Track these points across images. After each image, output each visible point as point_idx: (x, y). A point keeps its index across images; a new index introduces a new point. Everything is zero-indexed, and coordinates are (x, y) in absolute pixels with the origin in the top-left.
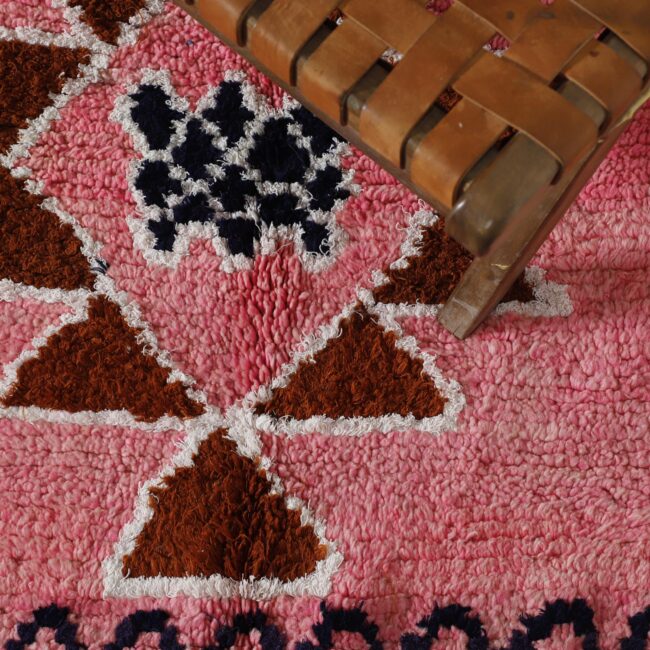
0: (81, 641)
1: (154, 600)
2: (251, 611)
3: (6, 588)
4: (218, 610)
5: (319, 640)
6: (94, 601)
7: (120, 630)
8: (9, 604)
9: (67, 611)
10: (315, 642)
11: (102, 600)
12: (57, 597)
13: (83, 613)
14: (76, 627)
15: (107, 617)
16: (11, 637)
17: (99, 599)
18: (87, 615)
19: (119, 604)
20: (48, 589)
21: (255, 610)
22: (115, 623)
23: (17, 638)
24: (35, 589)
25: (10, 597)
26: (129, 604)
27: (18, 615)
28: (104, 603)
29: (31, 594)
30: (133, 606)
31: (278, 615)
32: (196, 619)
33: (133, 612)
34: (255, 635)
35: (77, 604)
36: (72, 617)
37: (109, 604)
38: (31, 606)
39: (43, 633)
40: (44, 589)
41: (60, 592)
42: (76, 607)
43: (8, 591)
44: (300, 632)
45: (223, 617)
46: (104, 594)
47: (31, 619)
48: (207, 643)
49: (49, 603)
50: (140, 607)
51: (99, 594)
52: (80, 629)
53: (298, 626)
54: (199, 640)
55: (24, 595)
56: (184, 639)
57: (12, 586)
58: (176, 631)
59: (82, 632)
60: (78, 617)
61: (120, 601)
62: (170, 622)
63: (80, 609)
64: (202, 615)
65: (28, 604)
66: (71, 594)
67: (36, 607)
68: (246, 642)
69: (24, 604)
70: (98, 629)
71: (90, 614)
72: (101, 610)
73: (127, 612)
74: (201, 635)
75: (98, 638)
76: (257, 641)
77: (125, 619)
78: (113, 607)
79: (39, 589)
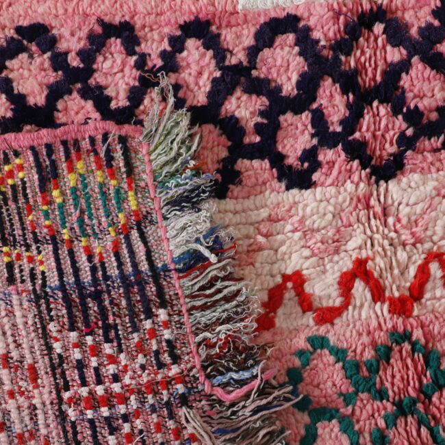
0: (226, 47)
1: (284, 9)
2: (371, 9)
3: (152, 9)
4: (344, 9)
5: (440, 21)
6: (232, 14)
7: (259, 35)
8: (156, 23)
9: (208, 23)
10: (436, 23)
11: (238, 13)
12: (198, 13)
13: (223, 25)
14: (219, 35)
15: (244, 26)
16: (162, 48)
17: (235, 12)
18: (227, 26)
19: (254, 15)
20: (189, 6)
21: (375, 8)
22: (253, 30)
23: (169, 49)
24: (178, 8)
25: (156, 17)
26: (262, 14)
27: (166, 30)
28: (240, 15)
29: (175, 12)
30: (266, 15)
31: (397, 9)
32: (325, 17)
33: (267, 20)
34: (379, 28)
35: (217, 17)
36: (214, 28)
37: (245, 15)
38: (176, 22)
39: (191, 43)
40: (185, 7)
41: (201, 8)
42: (217, 20)
43: (154, 11)
44: (419, 20)
45: (349, 14)
46: (239, 7)
47: (179, 33)
48: (338, 36)
49: (192, 18)
50: (273, 15)
51: (235, 7)
52: (223, 37)
53: (417, 16)
54: (331, 34)
55: (168, 13)
56: (317, 35)
57: (157, 6)
58: (308, 29)
59: (225, 40)
60: (219, 27)
61: (254, 12)
62: (302, 24)
63: (220, 21)
64: (331, 13)
65: (173, 21)
66: (211, 8)
67: (182, 22)
68: (371, 34)
69: (170, 21)
70: (238, 37)
71: (229, 25)
72: (239, 21)
73: (262, 20)
74: (332, 30)
75: (240, 43)
76: (381, 32)
77: (262, 26)
78: (249, 18)
79: (181, 8)
